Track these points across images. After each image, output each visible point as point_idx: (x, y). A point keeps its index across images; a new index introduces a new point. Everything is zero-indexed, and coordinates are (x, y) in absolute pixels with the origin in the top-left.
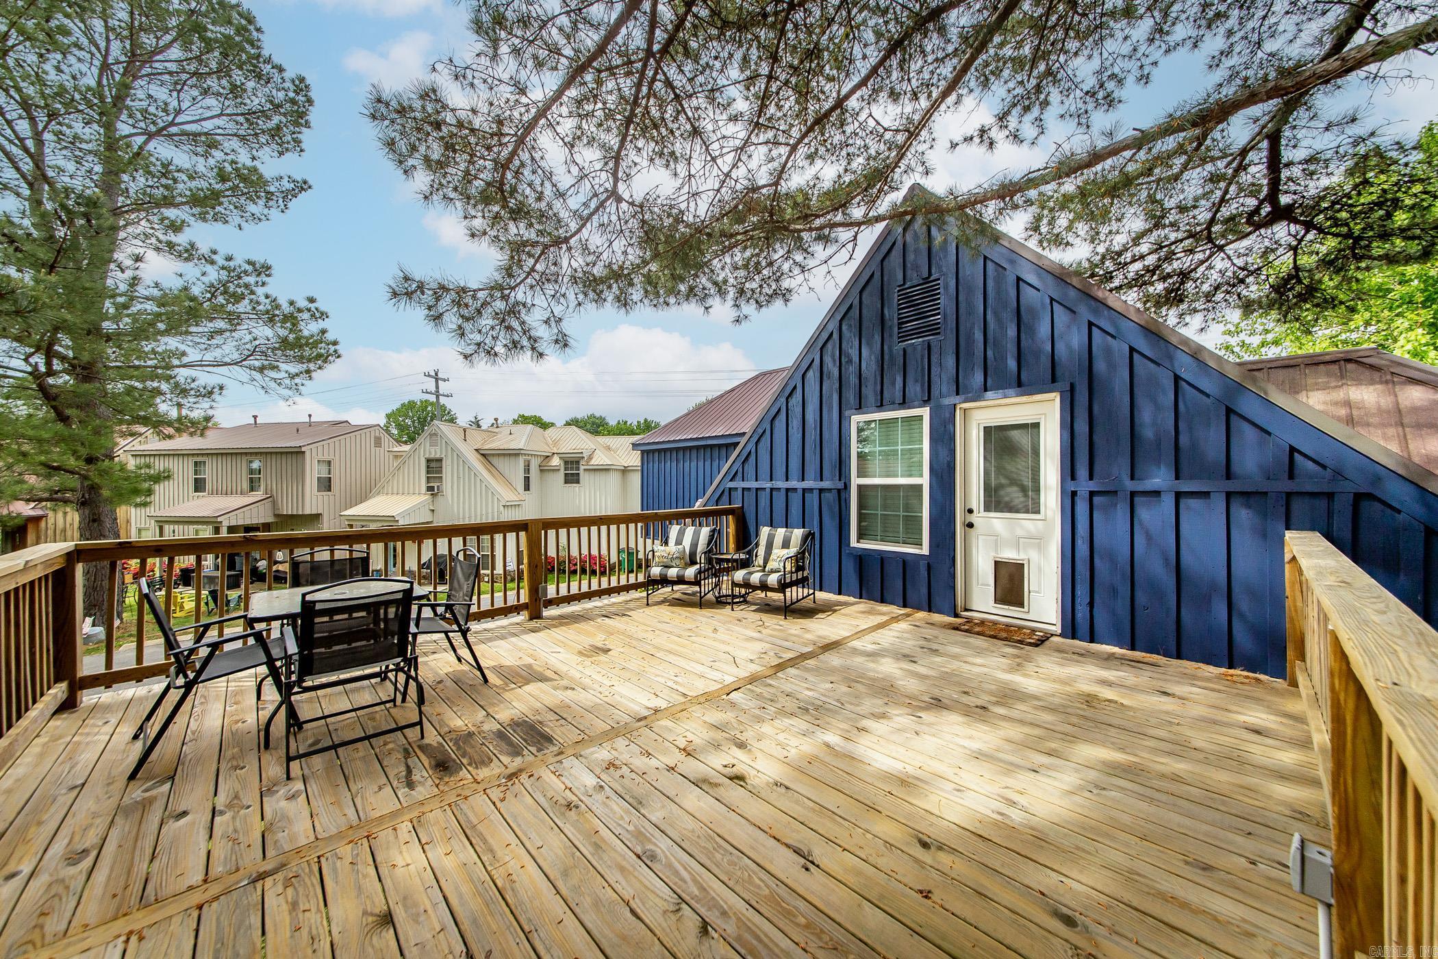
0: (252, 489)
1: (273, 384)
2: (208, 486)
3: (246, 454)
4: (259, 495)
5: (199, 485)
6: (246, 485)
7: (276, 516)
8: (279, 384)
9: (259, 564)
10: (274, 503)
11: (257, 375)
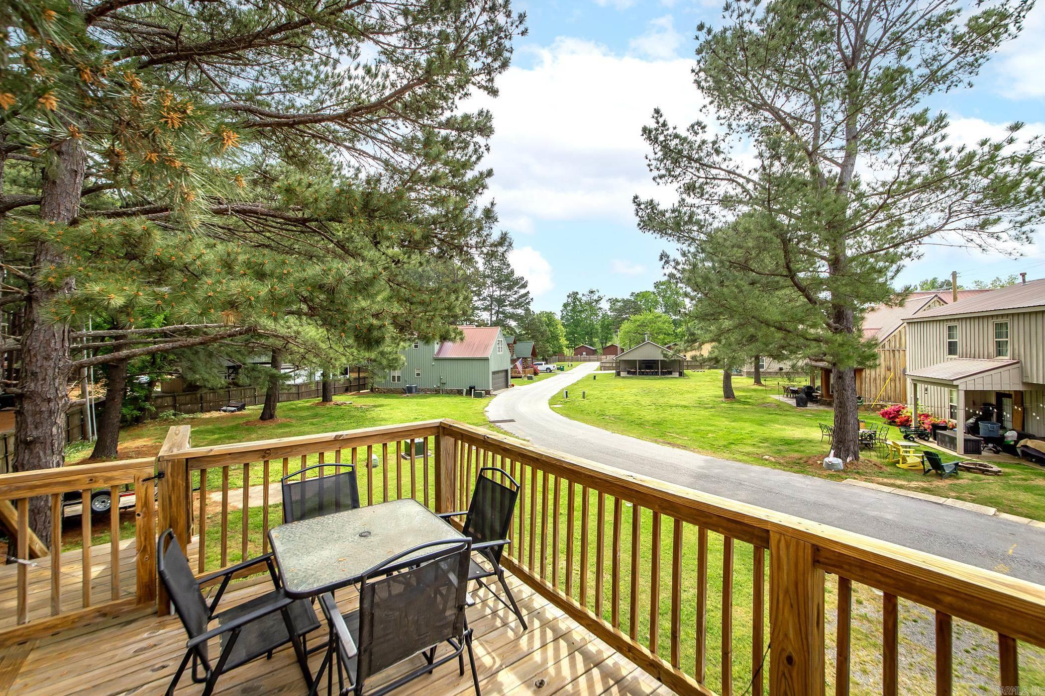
0: (999, 353)
1: (992, 241)
2: (959, 349)
3: (992, 316)
4: (1006, 359)
5: (952, 348)
6: (992, 349)
7: (1025, 384)
8: (998, 238)
9: (1008, 434)
10: (1022, 371)
11: (973, 235)
